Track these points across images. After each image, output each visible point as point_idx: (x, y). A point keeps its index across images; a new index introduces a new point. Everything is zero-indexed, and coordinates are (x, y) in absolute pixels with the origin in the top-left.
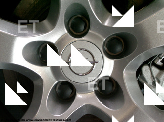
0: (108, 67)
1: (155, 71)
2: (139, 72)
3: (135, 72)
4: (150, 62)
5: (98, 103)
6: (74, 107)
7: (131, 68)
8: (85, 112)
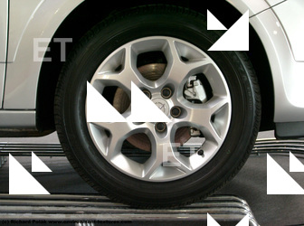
0: (170, 103)
1: (191, 90)
2: (185, 96)
3: (182, 97)
4: (185, 88)
5: (177, 120)
6: (169, 129)
7: (179, 96)
8: (176, 128)
